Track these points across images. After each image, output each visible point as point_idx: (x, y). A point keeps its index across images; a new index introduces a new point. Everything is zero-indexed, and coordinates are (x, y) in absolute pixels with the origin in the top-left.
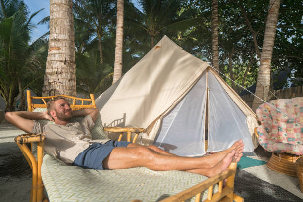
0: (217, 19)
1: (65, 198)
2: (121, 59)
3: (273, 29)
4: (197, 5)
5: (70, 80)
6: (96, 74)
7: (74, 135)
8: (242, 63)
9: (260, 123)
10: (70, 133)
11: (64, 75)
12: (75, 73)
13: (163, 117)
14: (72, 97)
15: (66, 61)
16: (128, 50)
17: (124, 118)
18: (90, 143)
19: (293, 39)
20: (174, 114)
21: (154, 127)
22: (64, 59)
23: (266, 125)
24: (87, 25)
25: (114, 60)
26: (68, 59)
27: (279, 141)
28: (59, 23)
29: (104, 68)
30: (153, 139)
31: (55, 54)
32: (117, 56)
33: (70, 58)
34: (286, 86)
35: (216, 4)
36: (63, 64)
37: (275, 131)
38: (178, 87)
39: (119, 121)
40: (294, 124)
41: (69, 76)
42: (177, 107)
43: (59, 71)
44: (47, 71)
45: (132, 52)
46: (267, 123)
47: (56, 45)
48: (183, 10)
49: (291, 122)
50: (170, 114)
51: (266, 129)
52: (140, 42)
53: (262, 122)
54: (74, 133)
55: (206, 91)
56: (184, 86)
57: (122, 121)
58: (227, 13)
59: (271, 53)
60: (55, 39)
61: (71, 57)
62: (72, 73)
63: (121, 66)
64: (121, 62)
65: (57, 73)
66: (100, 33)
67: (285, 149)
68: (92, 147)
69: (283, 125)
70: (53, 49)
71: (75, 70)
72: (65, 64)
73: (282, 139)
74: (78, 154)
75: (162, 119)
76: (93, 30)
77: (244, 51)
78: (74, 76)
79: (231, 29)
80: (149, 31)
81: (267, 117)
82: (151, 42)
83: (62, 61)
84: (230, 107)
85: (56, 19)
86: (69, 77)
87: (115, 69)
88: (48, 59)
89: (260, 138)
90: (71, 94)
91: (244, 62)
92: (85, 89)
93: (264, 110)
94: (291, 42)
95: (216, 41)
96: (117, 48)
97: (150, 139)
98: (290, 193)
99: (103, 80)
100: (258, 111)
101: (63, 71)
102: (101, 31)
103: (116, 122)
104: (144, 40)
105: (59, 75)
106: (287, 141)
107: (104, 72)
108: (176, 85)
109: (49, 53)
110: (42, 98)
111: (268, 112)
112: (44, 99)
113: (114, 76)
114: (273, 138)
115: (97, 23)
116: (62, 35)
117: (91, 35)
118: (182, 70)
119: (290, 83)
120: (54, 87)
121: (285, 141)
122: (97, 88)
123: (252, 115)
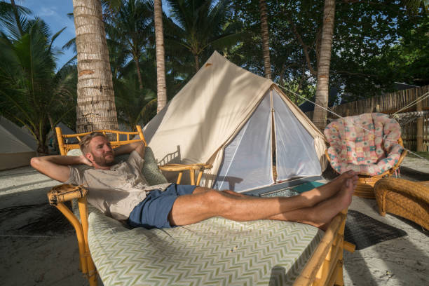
0: (267, 33)
1: (122, 273)
2: (164, 82)
3: (329, 41)
4: (243, 18)
5: (108, 111)
6: (136, 101)
7: (124, 181)
8: (292, 80)
9: (328, 145)
10: (118, 180)
11: (101, 105)
12: (114, 100)
13: (224, 147)
14: (115, 132)
15: (101, 87)
16: (170, 72)
17: (179, 151)
18: (146, 191)
19: (342, 53)
20: (238, 142)
21: (216, 159)
22: (99, 85)
23: (336, 146)
24: (121, 45)
25: (157, 84)
26: (104, 85)
27: (349, 163)
28: (88, 40)
29: (144, 95)
30: (216, 174)
31: (87, 79)
32: (159, 79)
33: (106, 83)
34: (337, 102)
35: (264, 16)
36: (98, 91)
37: (344, 152)
38: (238, 112)
39: (173, 155)
40: (363, 142)
41: (107, 106)
42: (240, 134)
43: (95, 99)
44: (79, 101)
45: (174, 74)
46: (337, 144)
47: (88, 68)
48: (227, 24)
49: (360, 141)
50: (233, 143)
51: (337, 150)
52: (182, 61)
53: (331, 143)
54: (123, 178)
55: (271, 113)
56: (244, 111)
57: (177, 155)
58: (275, 26)
59: (328, 67)
60: (85, 60)
61: (107, 81)
62: (110, 102)
63: (165, 90)
64: (165, 85)
65: (92, 102)
66: (137, 54)
67: (360, 171)
68: (151, 197)
69: (352, 145)
70: (84, 73)
71: (114, 98)
72: (101, 91)
73: (352, 159)
74: (133, 207)
75: (225, 149)
76: (128, 52)
77: (295, 67)
78: (113, 106)
79: (280, 44)
80: (192, 49)
81: (336, 138)
82: (195, 62)
83: (97, 88)
84: (296, 128)
85: (84, 34)
86: (108, 108)
87: (158, 94)
88: (80, 86)
89: (332, 162)
90: (113, 128)
91: (295, 79)
92: (126, 119)
93: (332, 129)
94: (340, 56)
95: (267, 57)
96: (158, 69)
97: (212, 173)
98: (369, 218)
99: (144, 109)
100: (326, 131)
101: (99, 99)
102: (137, 52)
103: (169, 157)
104: (187, 60)
105: (95, 106)
106: (358, 161)
107: (146, 98)
108: (236, 109)
109: (79, 78)
110: (77, 136)
111: (336, 132)
112: (80, 137)
113: (158, 102)
114: (343, 159)
115: (131, 42)
116: (94, 55)
117: (126, 57)
118: (241, 90)
119: (340, 99)
120: (91, 121)
121: (355, 162)
122: (139, 117)
123: (320, 135)
